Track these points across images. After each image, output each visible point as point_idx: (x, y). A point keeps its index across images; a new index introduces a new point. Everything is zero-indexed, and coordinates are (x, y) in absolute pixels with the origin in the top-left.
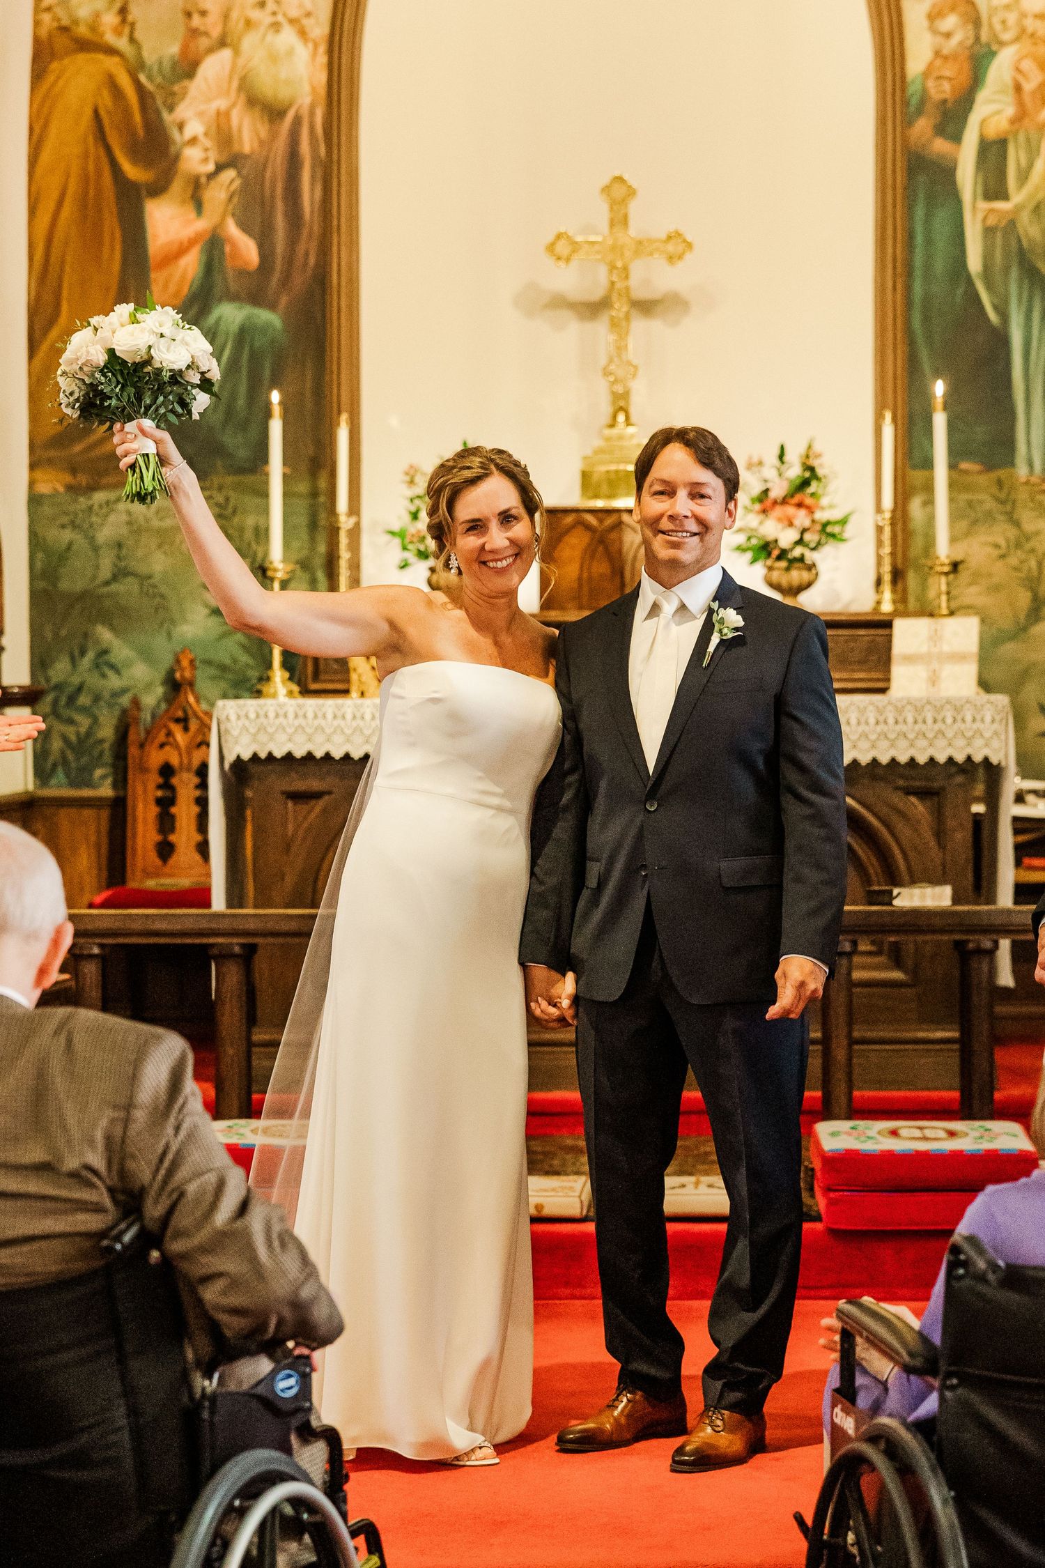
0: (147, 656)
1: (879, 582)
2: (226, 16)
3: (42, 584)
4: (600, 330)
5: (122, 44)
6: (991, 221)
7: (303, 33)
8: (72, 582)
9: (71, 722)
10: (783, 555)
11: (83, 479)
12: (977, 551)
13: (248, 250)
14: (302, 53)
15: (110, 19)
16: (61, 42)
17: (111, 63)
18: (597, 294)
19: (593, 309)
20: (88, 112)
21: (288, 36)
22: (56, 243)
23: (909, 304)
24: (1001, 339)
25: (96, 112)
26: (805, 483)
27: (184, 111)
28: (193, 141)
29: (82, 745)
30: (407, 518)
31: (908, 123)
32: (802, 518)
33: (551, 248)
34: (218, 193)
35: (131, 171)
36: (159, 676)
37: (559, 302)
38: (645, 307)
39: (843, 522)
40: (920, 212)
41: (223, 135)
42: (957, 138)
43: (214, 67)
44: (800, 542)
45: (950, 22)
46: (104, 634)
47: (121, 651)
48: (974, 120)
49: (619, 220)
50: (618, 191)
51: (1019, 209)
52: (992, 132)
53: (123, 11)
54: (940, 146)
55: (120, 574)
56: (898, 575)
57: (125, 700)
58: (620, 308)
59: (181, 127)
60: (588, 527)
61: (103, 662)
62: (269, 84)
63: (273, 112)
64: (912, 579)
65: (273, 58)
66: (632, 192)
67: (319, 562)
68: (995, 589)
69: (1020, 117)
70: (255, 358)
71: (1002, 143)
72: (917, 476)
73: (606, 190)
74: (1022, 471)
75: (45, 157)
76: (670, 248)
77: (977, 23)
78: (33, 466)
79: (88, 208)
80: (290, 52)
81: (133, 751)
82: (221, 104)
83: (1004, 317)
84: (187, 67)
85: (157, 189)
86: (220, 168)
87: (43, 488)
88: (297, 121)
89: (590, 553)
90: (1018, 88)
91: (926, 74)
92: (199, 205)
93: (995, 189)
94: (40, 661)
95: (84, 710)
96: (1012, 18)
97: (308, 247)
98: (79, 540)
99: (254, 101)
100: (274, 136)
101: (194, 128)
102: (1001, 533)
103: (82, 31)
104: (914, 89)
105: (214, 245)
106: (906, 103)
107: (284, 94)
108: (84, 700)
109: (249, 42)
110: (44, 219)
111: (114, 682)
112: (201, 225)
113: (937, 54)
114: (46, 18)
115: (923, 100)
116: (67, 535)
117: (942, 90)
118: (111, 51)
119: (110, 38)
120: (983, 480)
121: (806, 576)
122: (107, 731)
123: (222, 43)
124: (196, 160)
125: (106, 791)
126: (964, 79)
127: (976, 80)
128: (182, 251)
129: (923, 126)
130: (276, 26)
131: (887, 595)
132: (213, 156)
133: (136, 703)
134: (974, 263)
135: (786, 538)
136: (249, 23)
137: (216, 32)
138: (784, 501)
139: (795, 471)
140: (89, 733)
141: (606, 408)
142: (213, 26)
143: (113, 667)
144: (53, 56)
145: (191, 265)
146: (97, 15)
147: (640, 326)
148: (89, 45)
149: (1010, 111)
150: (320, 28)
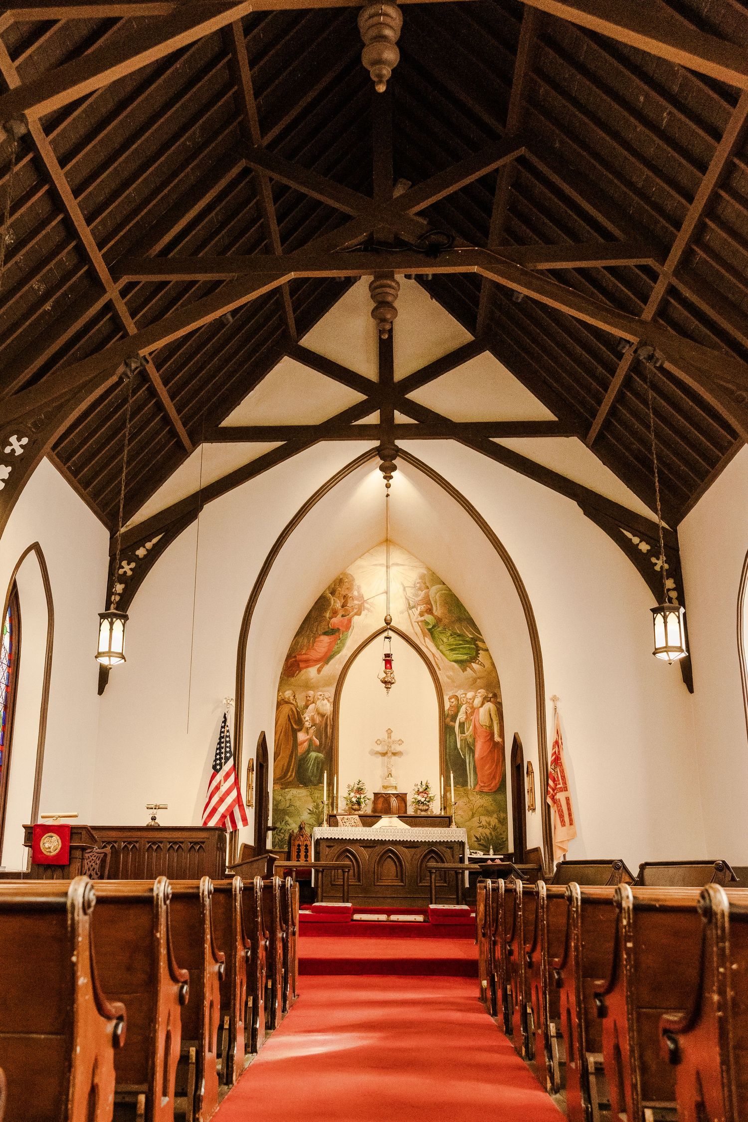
0: (295, 822)
1: (441, 809)
2: (314, 697)
3: (275, 807)
4: (386, 758)
5: (294, 702)
6: (462, 738)
7: (328, 701)
8: (281, 807)
9: (280, 835)
10: (422, 803)
11: (284, 786)
12: (460, 803)
13: (317, 742)
14: (328, 704)
15: (292, 698)
16: (282, 702)
17: (292, 706)
18: (385, 752)
19: (384, 754)
20: (287, 715)
21: (326, 701)
22: (280, 740)
23: (446, 754)
24: (464, 761)
25: (289, 716)
26: (426, 789)
27: (305, 715)
28: (307, 721)
29: (281, 841)
30: (348, 795)
31: (445, 719)
32: (426, 796)
33: (376, 742)
34: (311, 731)
35: (295, 726)
36: (297, 826)
37: (377, 753)
38: (394, 754)
39: (434, 797)
40: (448, 736)
41: (313, 719)
42: (455, 722)
43: (311, 707)
44: (425, 800)
45: (453, 700)
46: (287, 818)
47: (290, 821)
48: (458, 718)
49: (389, 737)
50: (389, 731)
51: (467, 736)
52: (461, 721)
53: (294, 696)
54: (452, 723)
55: (290, 806)
56: (445, 808)
57: (291, 831)
58: (390, 754)
59: (305, 718)
60: (384, 797)
61: (287, 823)
62: (322, 710)
63: (323, 716)
64: (448, 808)
65: (323, 705)
66: (392, 731)
67: (330, 804)
68: (464, 811)
69: (466, 719)
70: (318, 764)
71: (464, 723)
72: (448, 788)
73: (387, 731)
74: (469, 787)
75: (279, 723)
76: (399, 742)
77: (458, 700)
78: (274, 784)
79: (286, 734)
80: (326, 704)
81: (292, 841)
82: (313, 714)
83: (465, 757)
84: (307, 707)
85: (300, 730)
86: (312, 726)
87: (276, 788)
88: (327, 717)
89: (383, 802)
90: (466, 713)
91: (448, 710)
92: (308, 734)
93: (463, 732)
94: (274, 823)
95: (282, 833)
96: (465, 699)
97: (328, 741)
98: (283, 799)
99: (318, 714)
100: (323, 720)
101: (307, 718)
102: (465, 800)
103: (286, 700)
104: (446, 712)
105: (310, 740)
106: (445, 715)
107: (325, 712)
108: (283, 831)
109: (318, 702)
110: (278, 736)
111: (289, 827)
112: (308, 737)
113: (450, 706)
114: (280, 697)
115: (448, 715)
116: (280, 798)
117: (451, 713)
118: (292, 704)
119: (291, 701)
120: (461, 789)
121: (427, 808)
122: (287, 838)
123: (313, 703)
124: (307, 724)
125: (286, 850)
126: (456, 711)
127: (458, 711)
128: (304, 742)
129: (448, 720)
130: (323, 699)
131: (443, 812)
132: (311, 724)
133: (293, 831)
134: (459, 746)
135: (423, 800)
136: (318, 698)
137: (312, 700)
138: (422, 792)
139: (424, 787)
140: (283, 838)
141: (387, 774)
142: (311, 699)
143: (288, 824)
144: (281, 704)
145: (306, 744)
146: (289, 697)
147: (393, 758)
148: (288, 702)
149: (465, 717)
150: (332, 700)
